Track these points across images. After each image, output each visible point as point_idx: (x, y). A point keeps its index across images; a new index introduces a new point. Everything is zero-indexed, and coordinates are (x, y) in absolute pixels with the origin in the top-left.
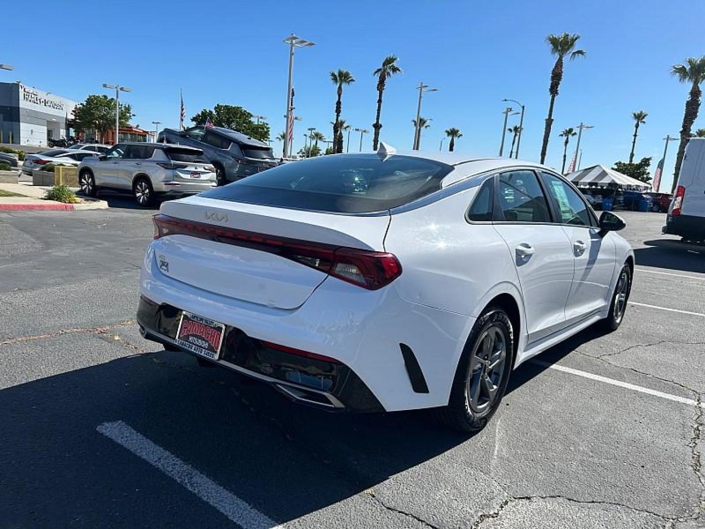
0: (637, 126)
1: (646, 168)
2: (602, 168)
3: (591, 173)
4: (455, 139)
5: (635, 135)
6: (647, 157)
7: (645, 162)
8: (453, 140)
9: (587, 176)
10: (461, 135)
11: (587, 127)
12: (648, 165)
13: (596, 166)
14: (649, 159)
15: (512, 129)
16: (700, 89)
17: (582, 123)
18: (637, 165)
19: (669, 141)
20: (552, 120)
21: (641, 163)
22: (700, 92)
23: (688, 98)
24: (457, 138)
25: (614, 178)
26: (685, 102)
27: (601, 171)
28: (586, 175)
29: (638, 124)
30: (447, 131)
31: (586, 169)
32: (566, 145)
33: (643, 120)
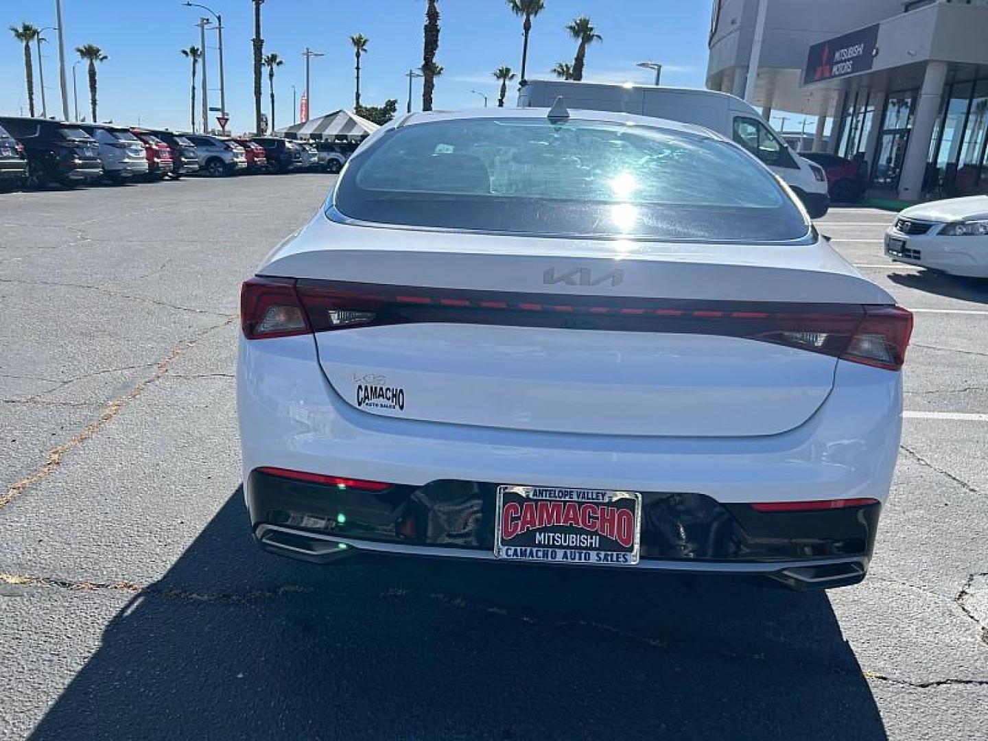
0: (358, 55)
1: (392, 114)
2: (347, 114)
3: (335, 122)
4: (97, 63)
5: (358, 68)
6: (392, 100)
7: (391, 106)
8: (92, 64)
9: (331, 126)
10: (105, 57)
11: (316, 55)
12: (394, 110)
13: (339, 112)
14: (395, 102)
15: (188, 51)
16: (438, 10)
17: (308, 49)
18: (381, 109)
19: (413, 79)
20: (262, 41)
21: (385, 108)
22: (437, 13)
23: (425, 21)
24: (98, 60)
25: (366, 129)
26: (423, 27)
27: (348, 118)
28: (330, 123)
29: (358, 52)
30: (79, 50)
31: (327, 116)
32: (271, 80)
33: (364, 47)
